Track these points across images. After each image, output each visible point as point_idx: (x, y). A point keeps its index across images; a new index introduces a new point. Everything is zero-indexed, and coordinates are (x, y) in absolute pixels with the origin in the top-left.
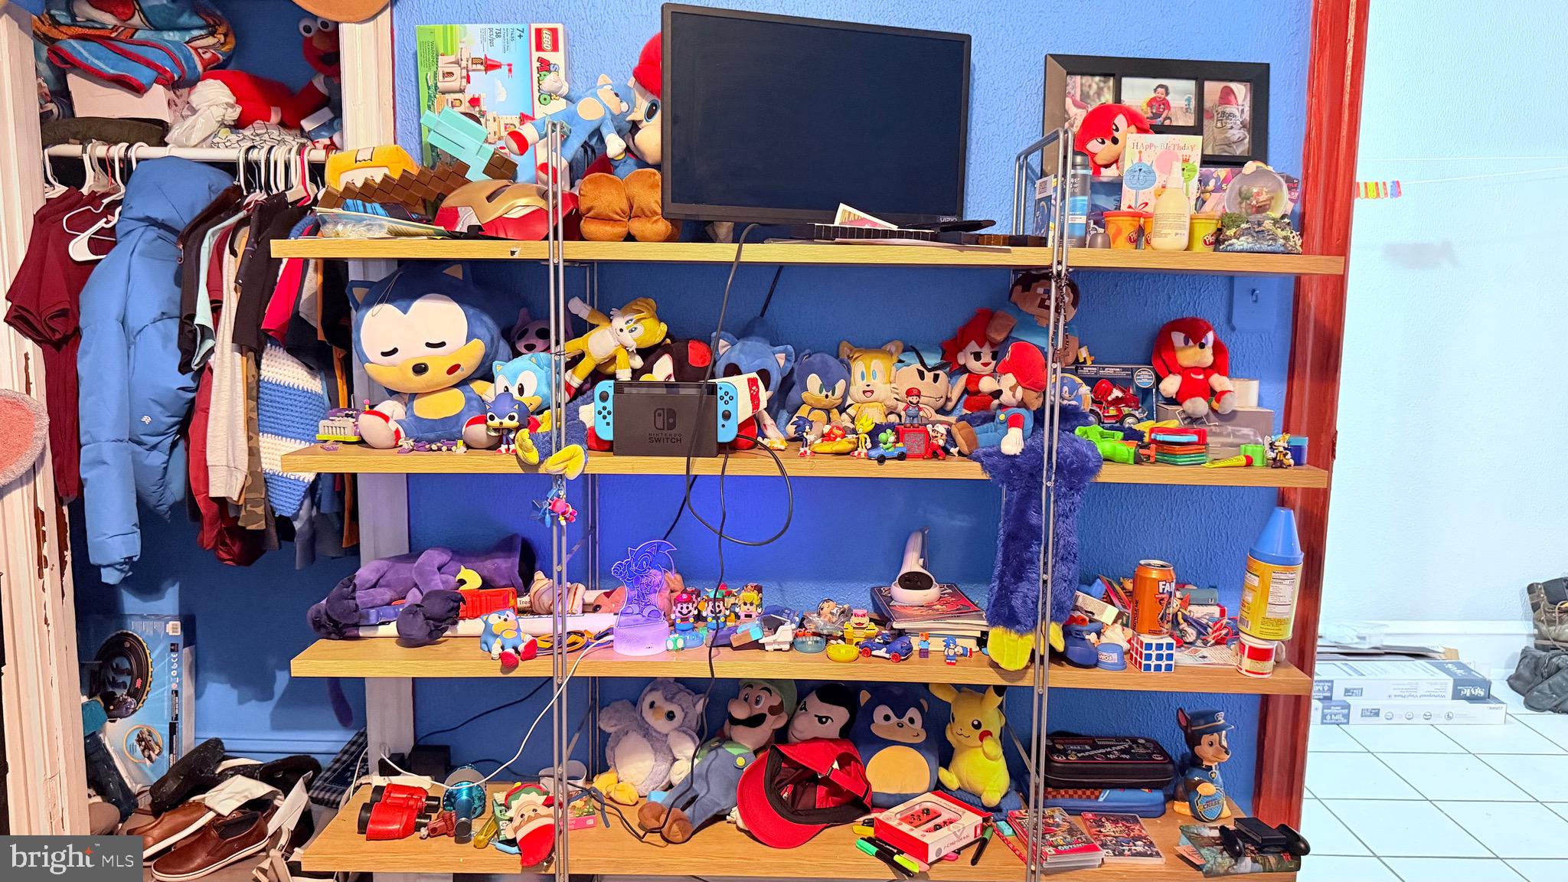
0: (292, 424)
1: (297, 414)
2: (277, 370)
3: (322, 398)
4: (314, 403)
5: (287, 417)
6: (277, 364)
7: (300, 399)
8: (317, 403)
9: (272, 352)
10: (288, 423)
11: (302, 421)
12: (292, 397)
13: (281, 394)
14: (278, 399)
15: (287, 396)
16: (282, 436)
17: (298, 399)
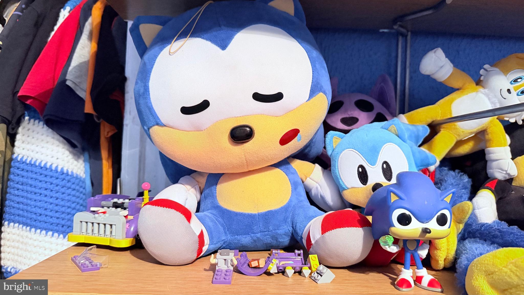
0: (44, 212)
1: (51, 200)
2: (33, 147)
3: (84, 182)
4: (73, 186)
5: (39, 204)
6: (33, 140)
7: (57, 181)
8: (77, 188)
9: (30, 126)
10: (39, 211)
11: (56, 208)
12: (48, 179)
13: (34, 176)
14: (30, 182)
15: (42, 178)
16: (31, 227)
17: (55, 181)
